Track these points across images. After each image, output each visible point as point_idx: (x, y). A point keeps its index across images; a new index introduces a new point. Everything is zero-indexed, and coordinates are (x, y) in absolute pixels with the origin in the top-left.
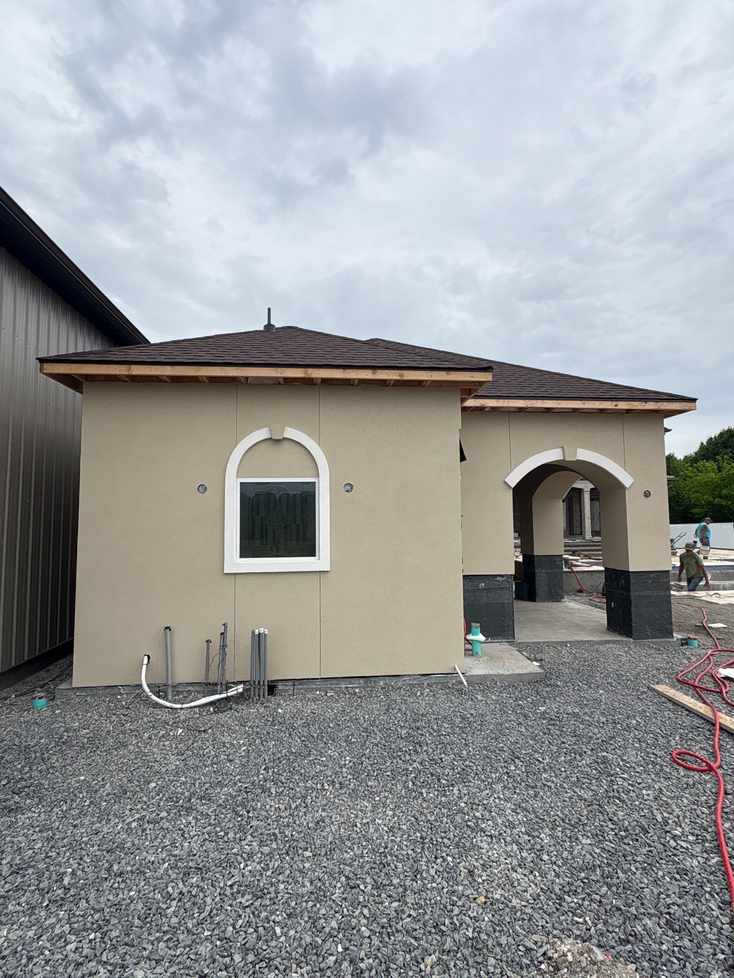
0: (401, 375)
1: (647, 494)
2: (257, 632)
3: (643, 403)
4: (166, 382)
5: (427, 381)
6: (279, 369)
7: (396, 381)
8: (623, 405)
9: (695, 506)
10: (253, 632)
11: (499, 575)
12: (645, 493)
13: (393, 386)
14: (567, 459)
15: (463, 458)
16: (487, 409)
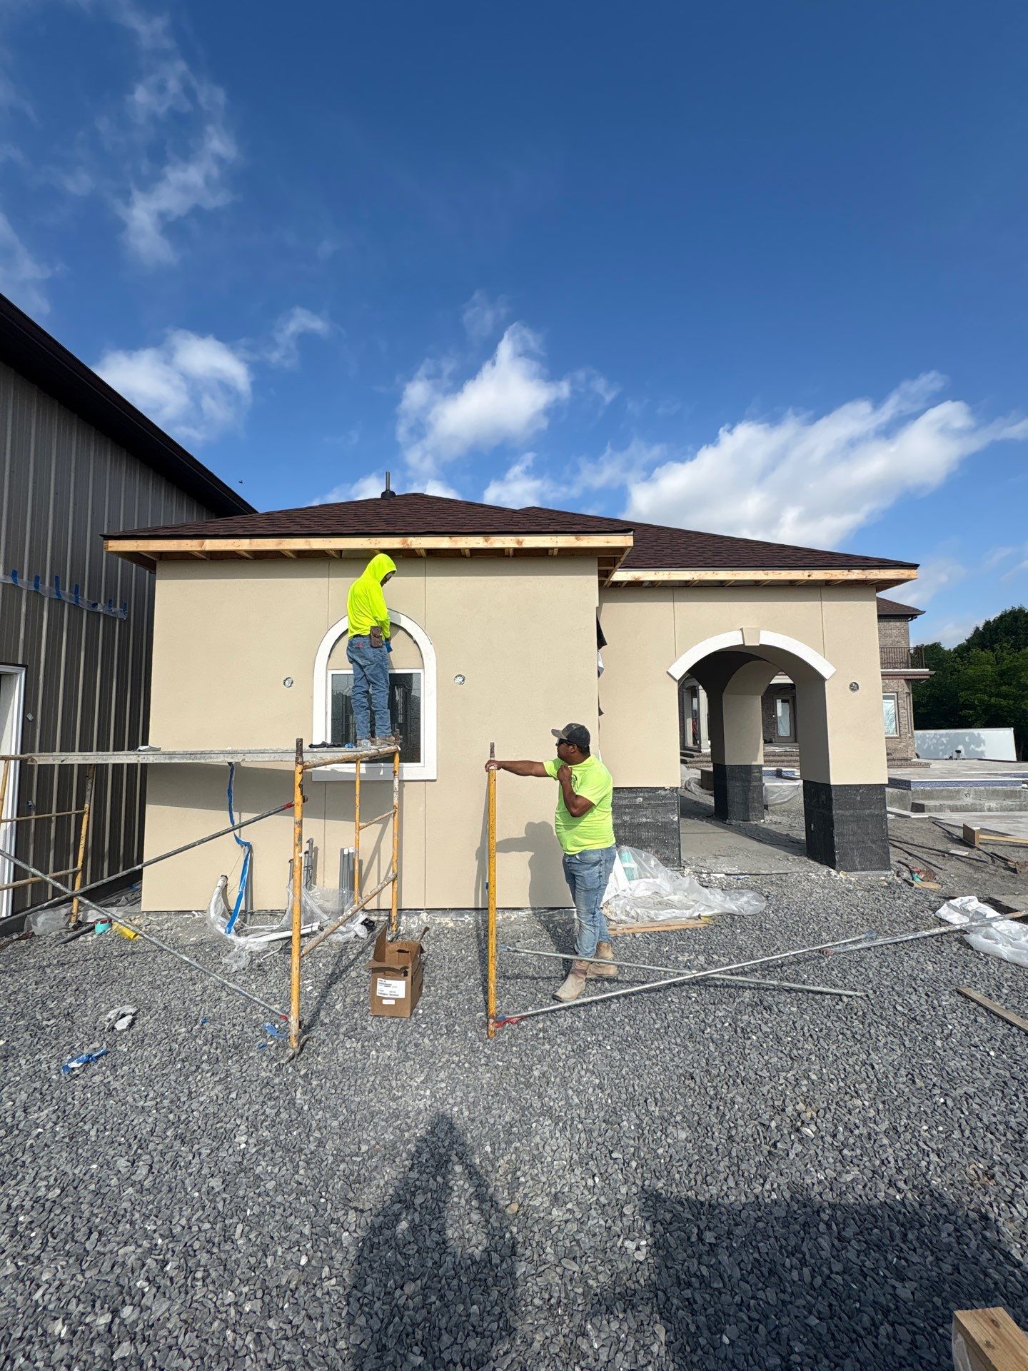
0: (519, 542)
1: (854, 687)
2: (346, 852)
3: (846, 572)
4: (247, 558)
5: (553, 549)
6: (373, 540)
7: (515, 550)
8: (819, 575)
9: (966, 707)
10: (342, 850)
11: (660, 788)
12: (851, 685)
13: (515, 556)
14: (747, 644)
15: (601, 642)
16: (646, 584)
